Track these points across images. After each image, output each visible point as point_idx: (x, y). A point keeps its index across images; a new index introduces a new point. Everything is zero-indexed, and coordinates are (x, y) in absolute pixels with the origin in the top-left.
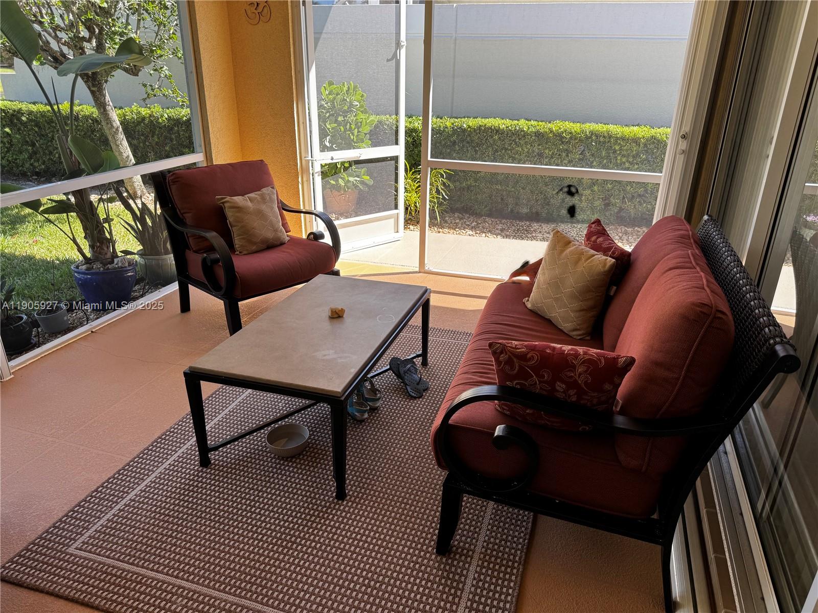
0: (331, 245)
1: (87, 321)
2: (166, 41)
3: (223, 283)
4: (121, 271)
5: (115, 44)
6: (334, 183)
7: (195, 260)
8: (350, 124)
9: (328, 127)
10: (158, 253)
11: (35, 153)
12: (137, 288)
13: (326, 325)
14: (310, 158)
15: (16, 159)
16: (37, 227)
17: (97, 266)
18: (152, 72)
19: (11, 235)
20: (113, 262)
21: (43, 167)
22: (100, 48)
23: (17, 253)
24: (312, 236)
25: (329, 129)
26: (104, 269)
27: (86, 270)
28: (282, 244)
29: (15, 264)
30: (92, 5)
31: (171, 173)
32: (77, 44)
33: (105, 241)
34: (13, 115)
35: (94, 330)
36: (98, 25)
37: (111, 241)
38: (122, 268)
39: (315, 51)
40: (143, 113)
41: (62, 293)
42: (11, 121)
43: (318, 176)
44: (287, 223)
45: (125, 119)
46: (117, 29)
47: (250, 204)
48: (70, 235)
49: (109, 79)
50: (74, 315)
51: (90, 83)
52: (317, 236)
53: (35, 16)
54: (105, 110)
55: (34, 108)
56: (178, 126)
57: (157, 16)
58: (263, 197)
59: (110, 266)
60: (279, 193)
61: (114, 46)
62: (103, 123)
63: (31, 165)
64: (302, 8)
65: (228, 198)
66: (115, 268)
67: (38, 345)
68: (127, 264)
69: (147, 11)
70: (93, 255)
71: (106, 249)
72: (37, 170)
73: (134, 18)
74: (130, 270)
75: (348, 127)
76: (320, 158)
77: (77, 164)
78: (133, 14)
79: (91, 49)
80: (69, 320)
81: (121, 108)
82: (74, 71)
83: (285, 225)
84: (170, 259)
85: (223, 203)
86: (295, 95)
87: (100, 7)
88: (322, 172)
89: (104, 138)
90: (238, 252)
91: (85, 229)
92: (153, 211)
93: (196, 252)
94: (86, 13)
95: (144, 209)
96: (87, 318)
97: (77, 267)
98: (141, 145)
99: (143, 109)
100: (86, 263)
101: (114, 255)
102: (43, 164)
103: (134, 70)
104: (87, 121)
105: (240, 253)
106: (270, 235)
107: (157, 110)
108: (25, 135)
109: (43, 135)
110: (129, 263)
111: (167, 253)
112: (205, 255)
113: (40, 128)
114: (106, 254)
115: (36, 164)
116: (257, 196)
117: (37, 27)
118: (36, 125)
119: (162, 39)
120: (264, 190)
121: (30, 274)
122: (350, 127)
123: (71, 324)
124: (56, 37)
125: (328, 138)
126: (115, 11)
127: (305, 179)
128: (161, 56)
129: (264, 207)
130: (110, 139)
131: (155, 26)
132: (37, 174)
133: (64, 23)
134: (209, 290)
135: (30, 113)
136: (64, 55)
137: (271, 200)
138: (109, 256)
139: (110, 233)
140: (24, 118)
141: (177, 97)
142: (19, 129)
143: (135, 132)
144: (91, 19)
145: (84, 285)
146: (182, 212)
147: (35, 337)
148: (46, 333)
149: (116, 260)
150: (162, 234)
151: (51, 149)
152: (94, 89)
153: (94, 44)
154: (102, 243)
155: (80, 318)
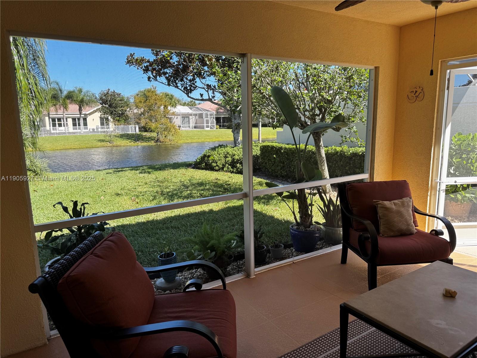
0: (449, 240)
1: (292, 256)
2: (357, 114)
3: (369, 252)
4: (313, 232)
5: (331, 117)
6: (453, 196)
7: (355, 235)
8: (472, 159)
9: (454, 160)
10: (334, 226)
11: (284, 167)
12: (319, 243)
13: (440, 300)
14: (438, 180)
15: (275, 169)
16: (278, 202)
17: (302, 228)
18: (347, 129)
19: (267, 205)
20: (310, 227)
21: (286, 173)
22: (323, 119)
23: (267, 214)
24: (434, 232)
25: (454, 162)
26: (305, 230)
27: (296, 229)
28: (411, 234)
29: (266, 219)
30: (324, 99)
31: (350, 185)
32: (313, 117)
33: (308, 216)
34: (278, 149)
35: (294, 262)
36: (324, 108)
37: (311, 216)
38: (314, 231)
39: (452, 116)
40: (338, 150)
41: (283, 238)
42: (277, 152)
43: (443, 192)
44: (416, 220)
45: (328, 152)
46: (334, 109)
47: (394, 207)
48: (292, 210)
49: (325, 134)
50: (286, 251)
51: (315, 136)
52: (438, 233)
53: (297, 106)
54: (319, 148)
55: (287, 146)
56: (355, 157)
57: (355, 102)
58: (403, 204)
59: (308, 229)
60: (414, 202)
61: (330, 118)
62: (317, 155)
63: (281, 172)
64: (446, 91)
65: (381, 202)
66: (310, 231)
67: (268, 263)
68: (316, 230)
69: (350, 99)
70: (301, 221)
71: (307, 220)
72: (283, 175)
73: (343, 103)
74: (318, 233)
75: (470, 161)
76: (446, 181)
77: (302, 176)
78: (343, 101)
79: (318, 119)
80: (284, 253)
81: (327, 147)
82: (310, 131)
83: (415, 222)
84: (341, 231)
85: (377, 204)
86: (433, 142)
87: (327, 99)
88: (446, 190)
89: (315, 161)
90: (381, 235)
91: (300, 208)
92: (335, 203)
93: (356, 230)
94: (320, 103)
95: (331, 201)
96: (292, 254)
97: (292, 227)
98: (333, 166)
99: (338, 148)
100: (297, 225)
101: (311, 224)
102: (286, 172)
103: (338, 129)
104: (309, 153)
105: (382, 235)
106: (404, 227)
107: (345, 148)
108: (281, 158)
109: (288, 159)
110: (318, 229)
111: (338, 227)
112: (361, 233)
113: (288, 155)
114: (307, 222)
115: (283, 172)
116: (399, 202)
117: (297, 111)
118: (287, 154)
119: (355, 113)
120: (404, 199)
121: (271, 226)
122: (472, 162)
123: (284, 255)
124: (304, 115)
125: (453, 168)
126: (334, 101)
127: (433, 193)
128: (354, 121)
129: (402, 209)
130: (319, 162)
131: (353, 106)
132: (283, 177)
133: (309, 108)
134: (361, 255)
135: (285, 148)
136: (306, 123)
137: (408, 206)
138: (308, 223)
139: (311, 212)
140: (282, 151)
141: (358, 142)
142: (279, 156)
143: (331, 159)
144: (322, 105)
145: (294, 236)
146: (352, 206)
147: (268, 258)
148: (272, 257)
149: (311, 226)
150: (338, 216)
151: (290, 165)
152: (316, 138)
153: (321, 117)
154: (306, 216)
155: (289, 253)
